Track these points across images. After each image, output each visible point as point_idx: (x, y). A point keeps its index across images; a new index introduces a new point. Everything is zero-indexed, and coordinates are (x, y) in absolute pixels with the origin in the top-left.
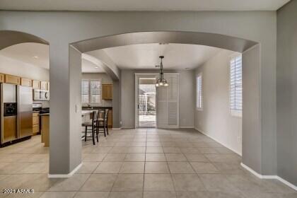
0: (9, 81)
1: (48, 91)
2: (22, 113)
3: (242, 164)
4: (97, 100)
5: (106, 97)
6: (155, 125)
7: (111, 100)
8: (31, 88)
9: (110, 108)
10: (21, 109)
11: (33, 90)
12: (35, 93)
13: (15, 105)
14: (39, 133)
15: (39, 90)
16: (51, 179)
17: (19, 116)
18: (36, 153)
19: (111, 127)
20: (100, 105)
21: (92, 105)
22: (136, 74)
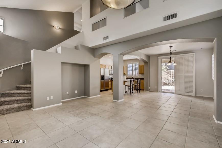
0: (102, 67)
1: (113, 70)
2: (106, 79)
3: (214, 116)
4: (136, 74)
5: (141, 72)
6: (174, 92)
7: (143, 74)
8: (108, 69)
9: (143, 79)
10: (105, 78)
11: (109, 70)
12: (110, 71)
13: (104, 76)
14: (111, 89)
15: (111, 70)
16: (114, 101)
17: (105, 81)
18: (110, 94)
19: (143, 90)
20: (138, 77)
21: (134, 77)
22: (159, 57)
